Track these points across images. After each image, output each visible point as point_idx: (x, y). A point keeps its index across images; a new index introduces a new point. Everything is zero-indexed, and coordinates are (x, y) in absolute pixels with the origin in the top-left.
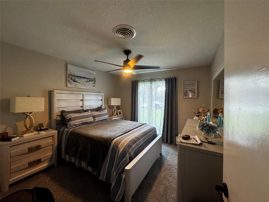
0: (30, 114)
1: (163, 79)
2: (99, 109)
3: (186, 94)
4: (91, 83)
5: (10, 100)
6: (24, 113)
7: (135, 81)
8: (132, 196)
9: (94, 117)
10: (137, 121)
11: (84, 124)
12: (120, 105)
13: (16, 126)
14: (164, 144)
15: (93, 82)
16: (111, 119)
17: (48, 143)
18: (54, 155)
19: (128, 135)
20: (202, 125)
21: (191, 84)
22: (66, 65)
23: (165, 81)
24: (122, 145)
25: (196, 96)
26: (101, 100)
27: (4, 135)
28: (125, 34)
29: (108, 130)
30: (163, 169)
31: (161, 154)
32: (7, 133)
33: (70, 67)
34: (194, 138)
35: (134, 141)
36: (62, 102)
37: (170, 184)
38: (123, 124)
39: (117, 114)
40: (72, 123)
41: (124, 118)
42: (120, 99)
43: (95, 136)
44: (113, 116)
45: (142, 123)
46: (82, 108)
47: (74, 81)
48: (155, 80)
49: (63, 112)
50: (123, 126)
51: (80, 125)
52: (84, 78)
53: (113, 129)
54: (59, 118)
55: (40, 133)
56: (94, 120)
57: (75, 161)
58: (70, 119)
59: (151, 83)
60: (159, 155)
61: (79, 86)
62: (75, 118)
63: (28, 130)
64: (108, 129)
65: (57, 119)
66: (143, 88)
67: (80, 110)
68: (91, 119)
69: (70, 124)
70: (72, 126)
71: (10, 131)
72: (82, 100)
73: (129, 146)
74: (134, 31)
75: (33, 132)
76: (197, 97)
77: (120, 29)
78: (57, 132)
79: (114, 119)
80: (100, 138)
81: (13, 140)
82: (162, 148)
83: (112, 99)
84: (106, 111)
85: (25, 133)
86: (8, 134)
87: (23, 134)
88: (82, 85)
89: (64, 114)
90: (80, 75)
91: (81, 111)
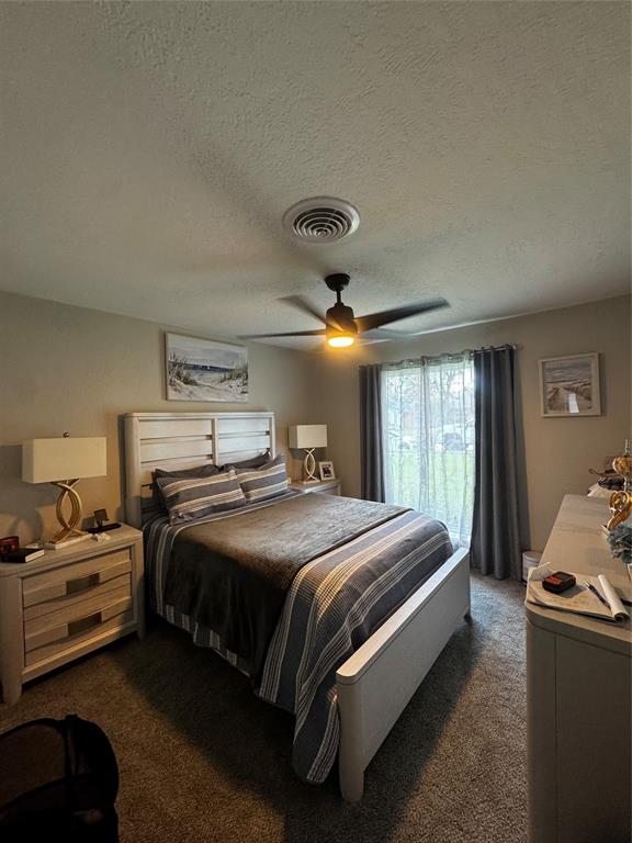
0: (69, 485)
1: (466, 356)
2: (261, 462)
3: (554, 402)
4: (233, 383)
5: (21, 446)
6: (54, 483)
7: (371, 367)
8: (366, 770)
9: (246, 488)
10: (383, 501)
11: (215, 509)
12: (326, 445)
13: (38, 518)
14: (481, 579)
15: (239, 381)
16: (299, 491)
17: (119, 567)
18: (135, 604)
19: (349, 553)
20: (624, 539)
21: (575, 366)
22: (164, 338)
23: (472, 362)
24: (328, 590)
25: (596, 410)
26: (268, 433)
27: (10, 546)
28: (323, 226)
29: (285, 532)
30: (477, 672)
31: (468, 618)
32: (17, 538)
33: (173, 341)
34: (591, 588)
35: (368, 575)
36: (155, 446)
37: (503, 735)
38: (334, 512)
39: (317, 475)
40: (182, 507)
41: (339, 489)
42: (325, 426)
43: (245, 555)
44: (305, 483)
45: (398, 508)
46: (210, 462)
47: (187, 382)
48: (436, 360)
49: (157, 474)
50: (333, 517)
51: (204, 513)
52: (214, 369)
53: (301, 529)
54: (148, 493)
55: (96, 539)
56: (247, 496)
57: (192, 628)
58: (177, 496)
59: (424, 371)
60: (463, 620)
61: (202, 394)
62: (191, 494)
63: (66, 529)
64: (287, 528)
65: (144, 496)
66: (397, 387)
67: (205, 467)
68: (237, 495)
69: (177, 512)
70: (183, 517)
71: (24, 533)
72: (211, 437)
73: (352, 592)
74: (350, 214)
75: (79, 535)
76: (599, 413)
77: (305, 214)
78: (141, 534)
79: (307, 491)
80: (261, 560)
81: (28, 558)
82: (472, 593)
83: (300, 428)
84: (281, 468)
85: (59, 537)
86: (20, 540)
87: (54, 543)
88: (209, 390)
89: (159, 480)
90: (202, 364)
91: (207, 469)
